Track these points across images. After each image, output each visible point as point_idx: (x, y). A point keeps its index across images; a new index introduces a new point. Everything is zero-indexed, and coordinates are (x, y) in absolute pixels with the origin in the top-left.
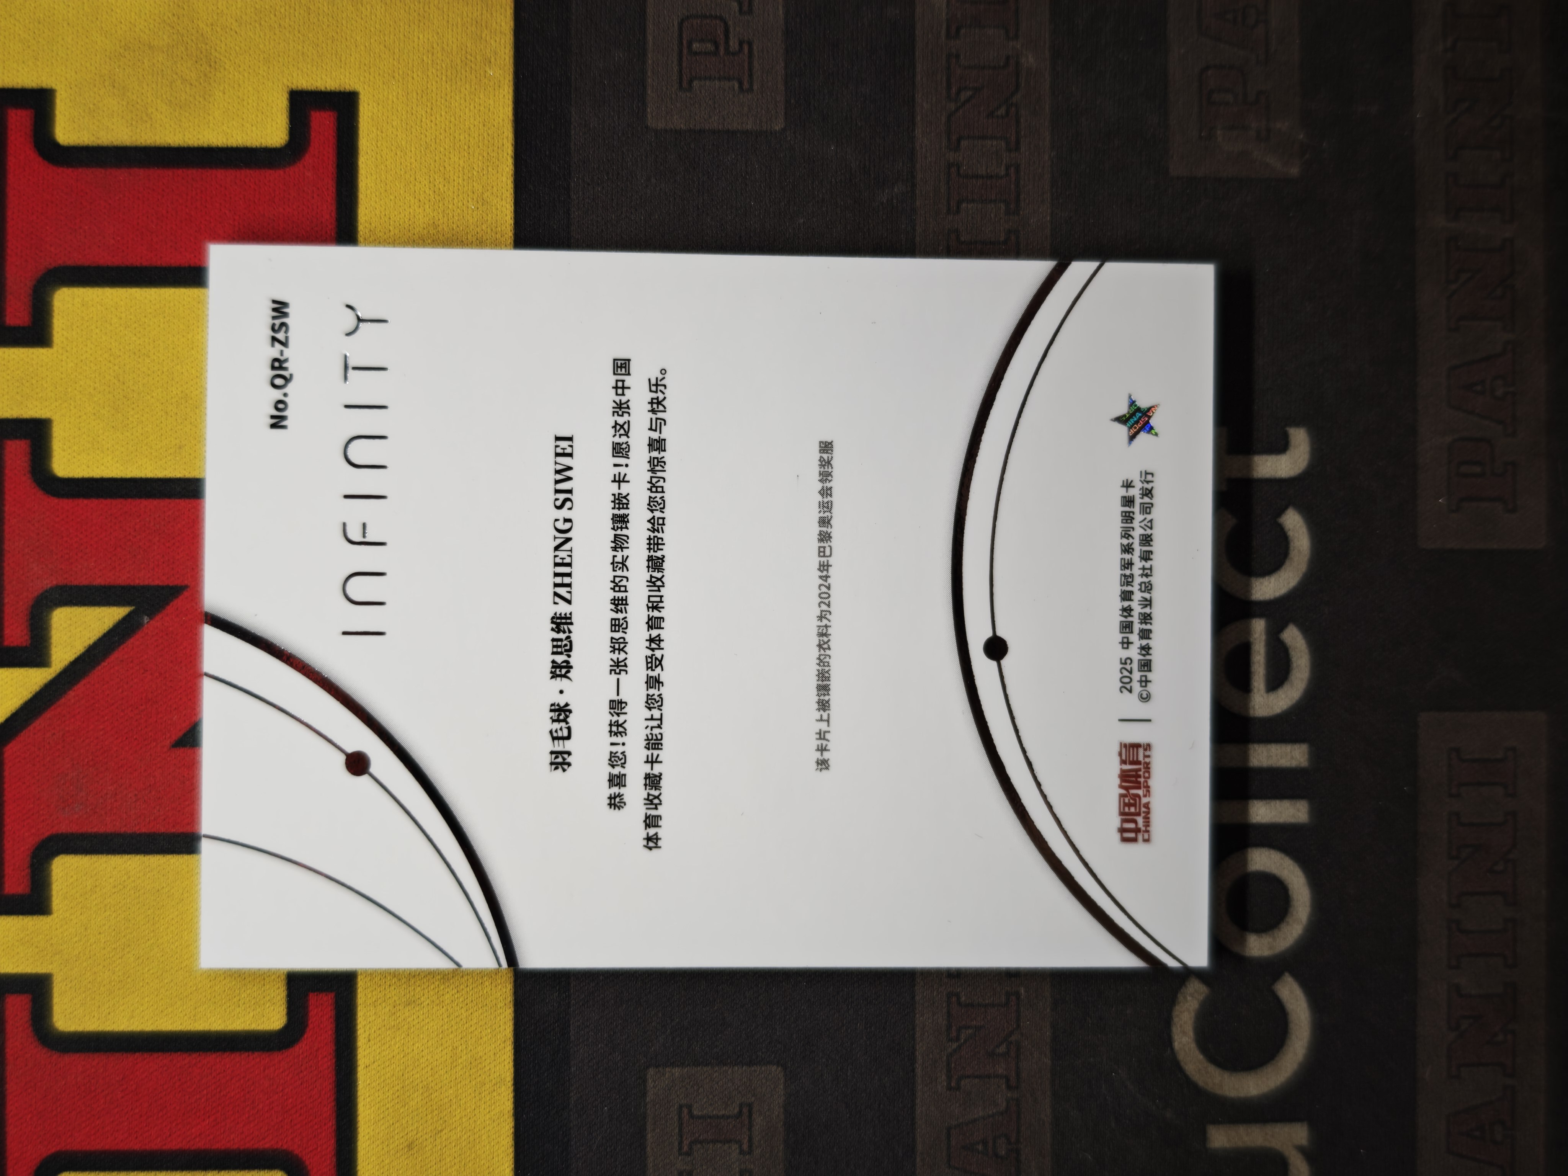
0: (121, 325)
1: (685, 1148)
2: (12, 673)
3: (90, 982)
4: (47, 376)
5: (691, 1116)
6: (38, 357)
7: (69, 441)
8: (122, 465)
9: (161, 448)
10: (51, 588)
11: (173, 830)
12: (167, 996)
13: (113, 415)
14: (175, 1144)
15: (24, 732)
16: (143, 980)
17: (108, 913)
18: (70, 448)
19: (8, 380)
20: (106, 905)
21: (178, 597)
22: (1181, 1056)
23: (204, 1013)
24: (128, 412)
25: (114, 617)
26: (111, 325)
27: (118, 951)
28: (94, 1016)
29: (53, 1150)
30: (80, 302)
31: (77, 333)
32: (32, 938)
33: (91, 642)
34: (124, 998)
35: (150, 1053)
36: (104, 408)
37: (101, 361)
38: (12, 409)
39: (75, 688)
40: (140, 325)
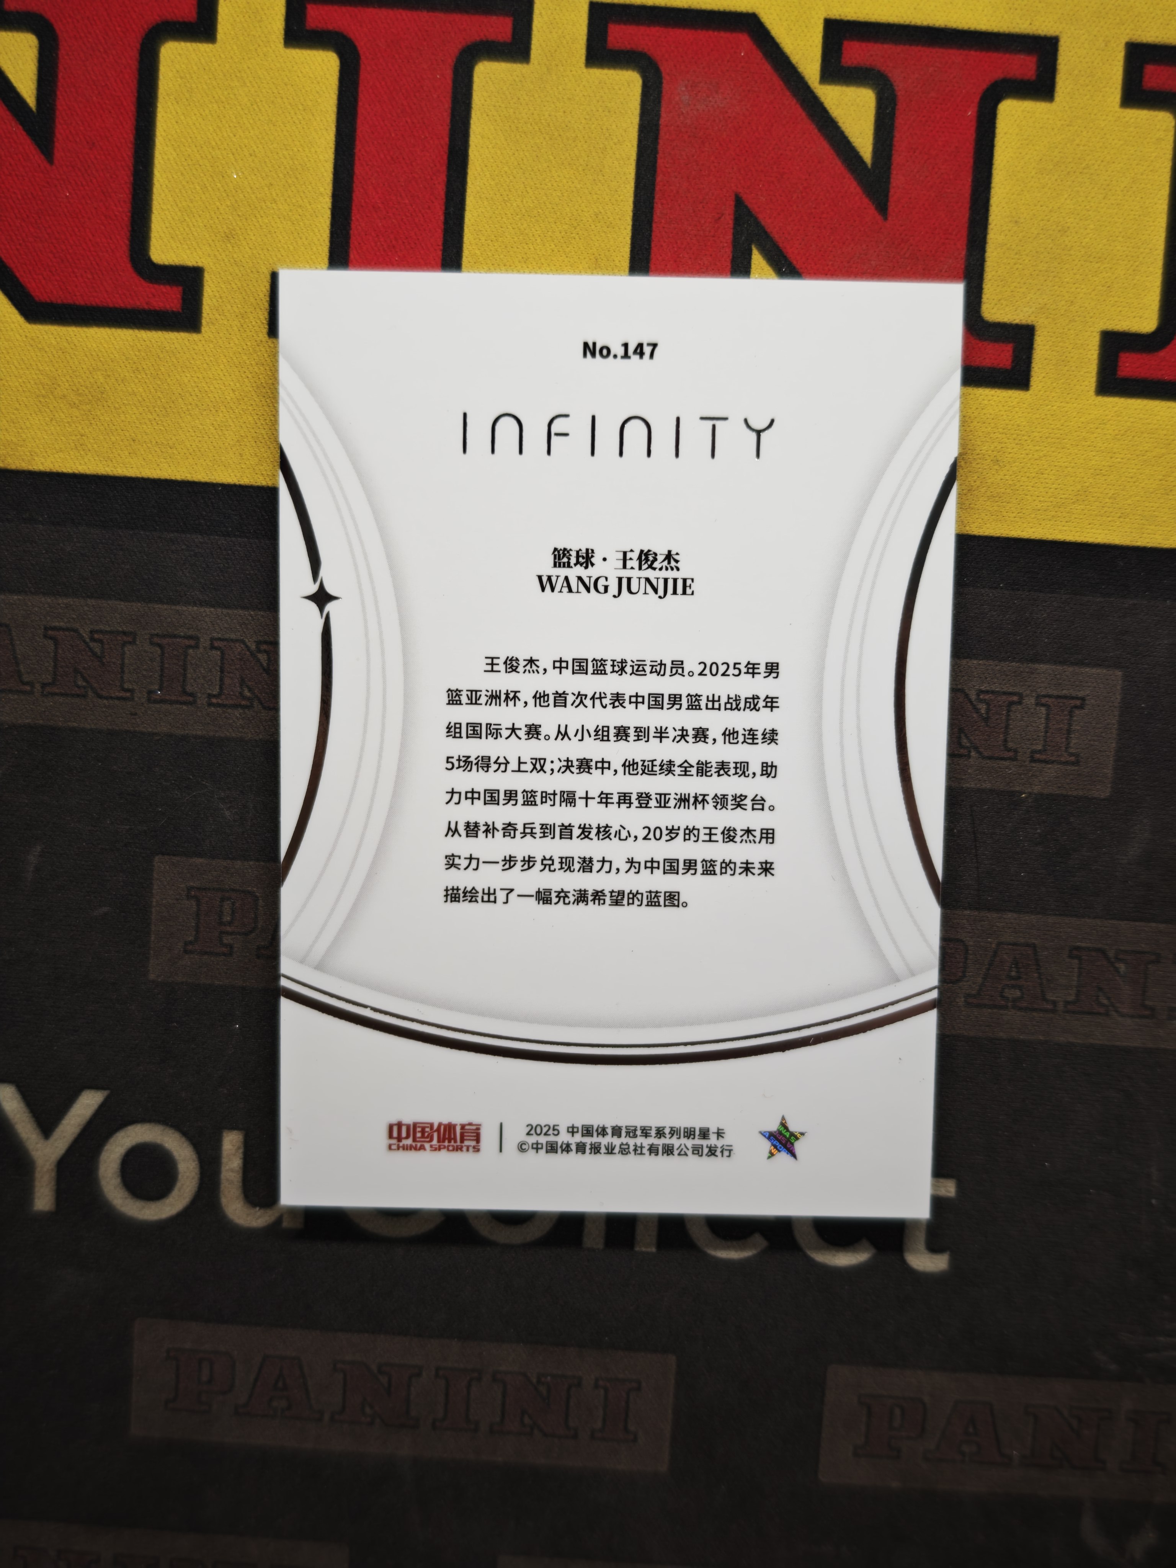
0: (1135, 174)
2: (816, 46)
3: (519, 99)
4: (1094, 100)
6: (1113, 93)
7: (1031, 117)
8: (1004, 166)
9: (1018, 204)
10: (893, 90)
11: (657, 189)
12: (501, 172)
13: (1052, 161)
14: (359, 170)
15: (760, 53)
16: (517, 150)
17: (583, 122)
18: (1025, 117)
19: (1093, 63)
20: (591, 120)
21: (876, 208)
23: (481, 206)
24: (1054, 175)
25: (863, 147)
26: (1137, 165)
27: (547, 128)
28: (486, 101)
29: (361, 53)
30: (1162, 137)
31: (1132, 132)
32: (564, 47)
33: (841, 124)
34: (501, 130)
35: (447, 151)
36: (1060, 152)
37: (1103, 152)
38: (1065, 65)
39: (798, 106)
40: (1134, 192)
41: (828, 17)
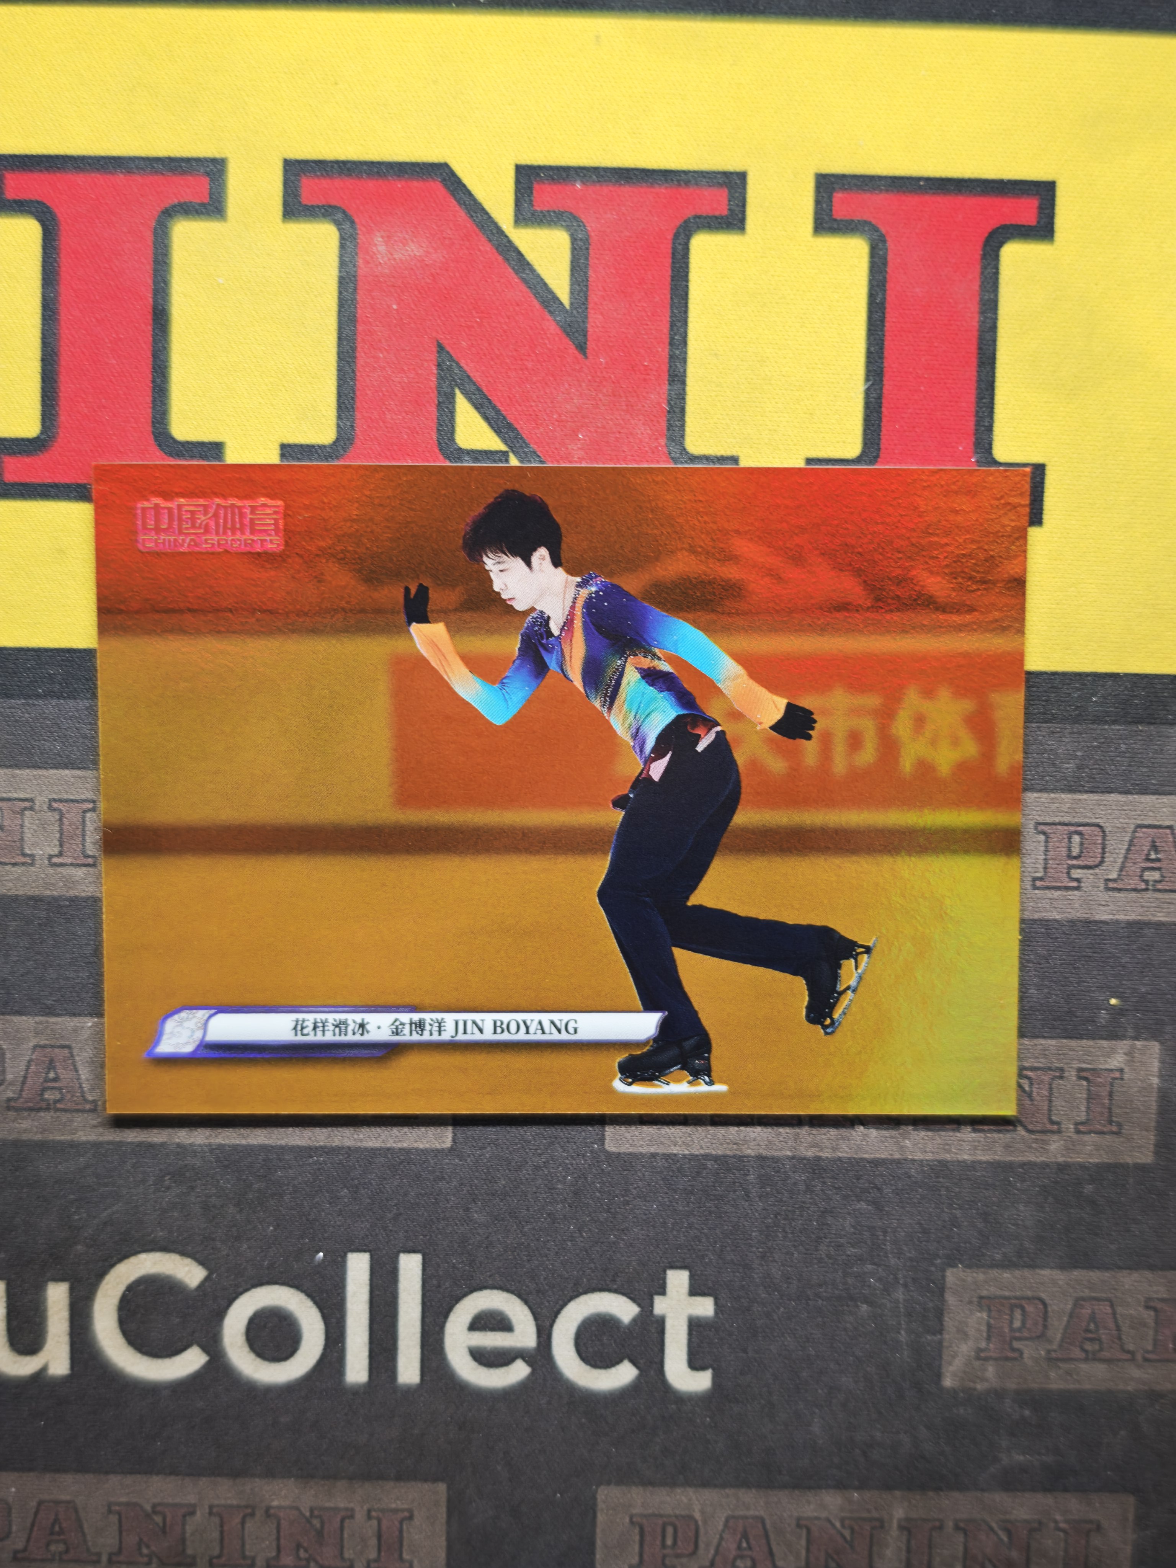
0: (832, 301)
1: (55, 805)
2: (509, 192)
3: (219, 257)
4: (786, 231)
5: (85, 812)
6: (805, 222)
7: (724, 251)
9: (716, 337)
10: (587, 231)
11: (359, 338)
12: (205, 329)
13: (748, 293)
14: (65, 332)
15: (454, 202)
16: (220, 307)
17: (283, 276)
18: (718, 251)
19: (783, 194)
20: (290, 274)
21: (576, 348)
22: (133, 1260)
23: (188, 363)
24: (750, 307)
25: (560, 290)
26: (832, 292)
27: (248, 284)
28: (186, 260)
29: (61, 219)
30: (855, 264)
31: (825, 261)
32: (261, 204)
34: (203, 288)
35: (151, 311)
36: (755, 284)
37: (798, 282)
38: (755, 198)
39: (494, 251)
40: (831, 319)
41: (519, 163)
